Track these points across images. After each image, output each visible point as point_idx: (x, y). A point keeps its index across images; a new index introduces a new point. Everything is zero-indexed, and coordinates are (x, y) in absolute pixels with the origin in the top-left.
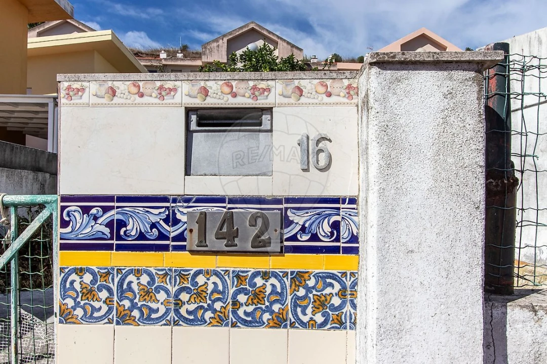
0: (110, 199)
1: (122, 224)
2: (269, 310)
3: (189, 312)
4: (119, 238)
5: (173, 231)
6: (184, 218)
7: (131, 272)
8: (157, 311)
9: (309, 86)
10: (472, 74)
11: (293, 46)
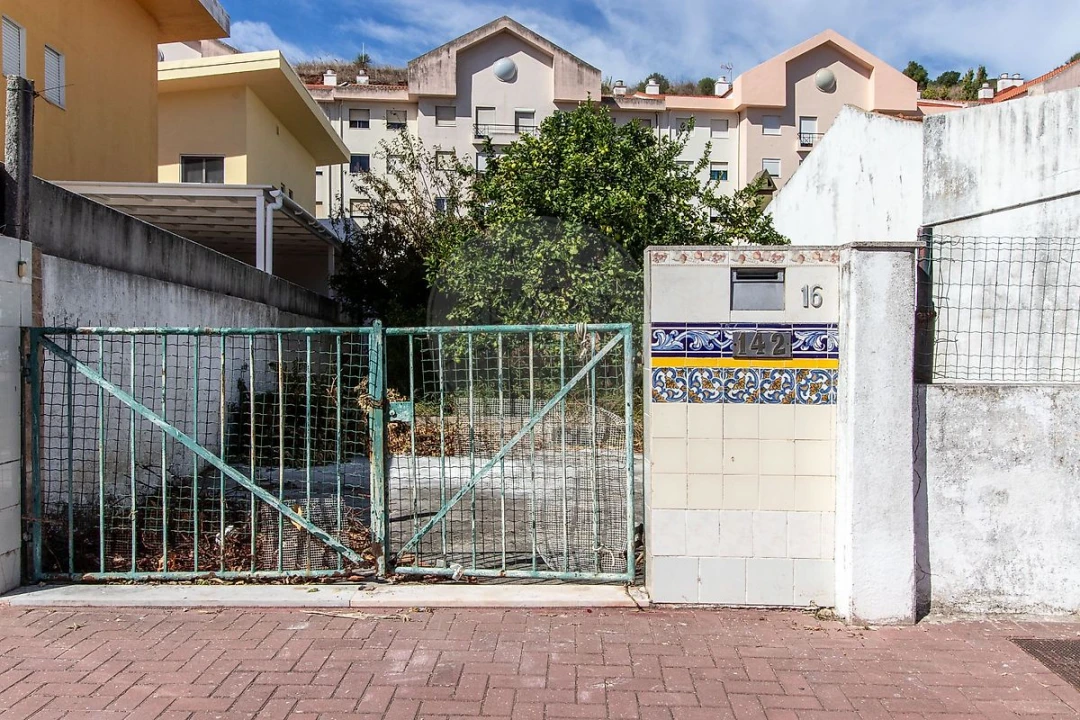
0: (683, 325)
1: (690, 341)
2: (783, 393)
3: (734, 395)
4: (689, 349)
5: (723, 345)
6: (731, 337)
7: (697, 370)
8: (714, 394)
9: (809, 255)
10: (909, 254)
11: (582, 64)
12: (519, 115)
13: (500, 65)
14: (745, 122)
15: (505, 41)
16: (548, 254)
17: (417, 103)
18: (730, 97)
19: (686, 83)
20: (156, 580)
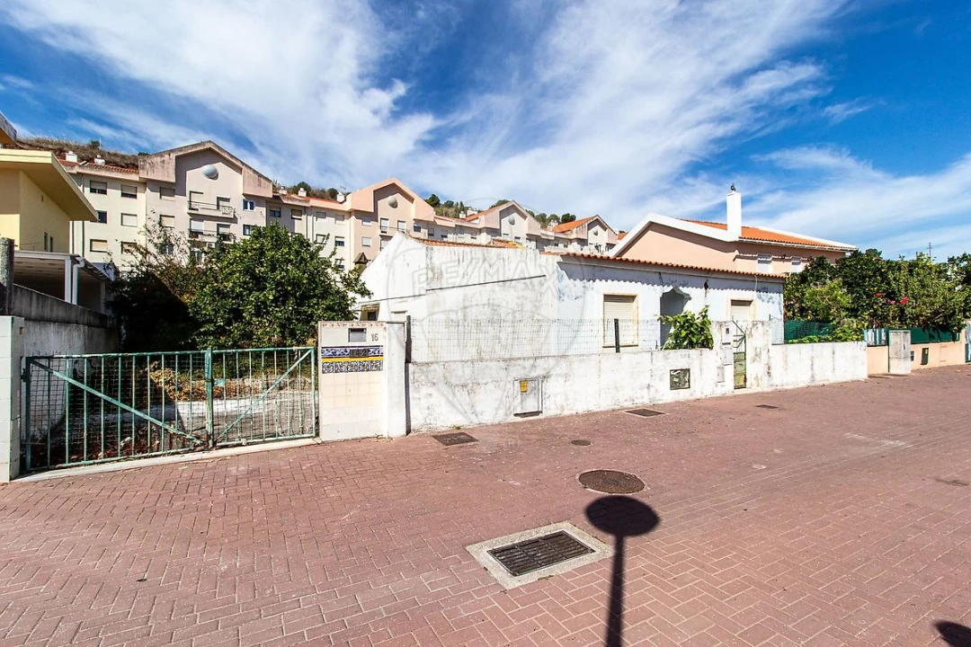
0: (333, 347)
1: (335, 353)
2: (366, 368)
3: (350, 370)
5: (346, 354)
6: (349, 351)
7: (337, 362)
8: (343, 370)
11: (260, 176)
12: (219, 199)
13: (207, 168)
14: (353, 218)
15: (208, 155)
16: (257, 298)
17: (145, 183)
18: (344, 204)
19: (321, 189)
20: (97, 463)
